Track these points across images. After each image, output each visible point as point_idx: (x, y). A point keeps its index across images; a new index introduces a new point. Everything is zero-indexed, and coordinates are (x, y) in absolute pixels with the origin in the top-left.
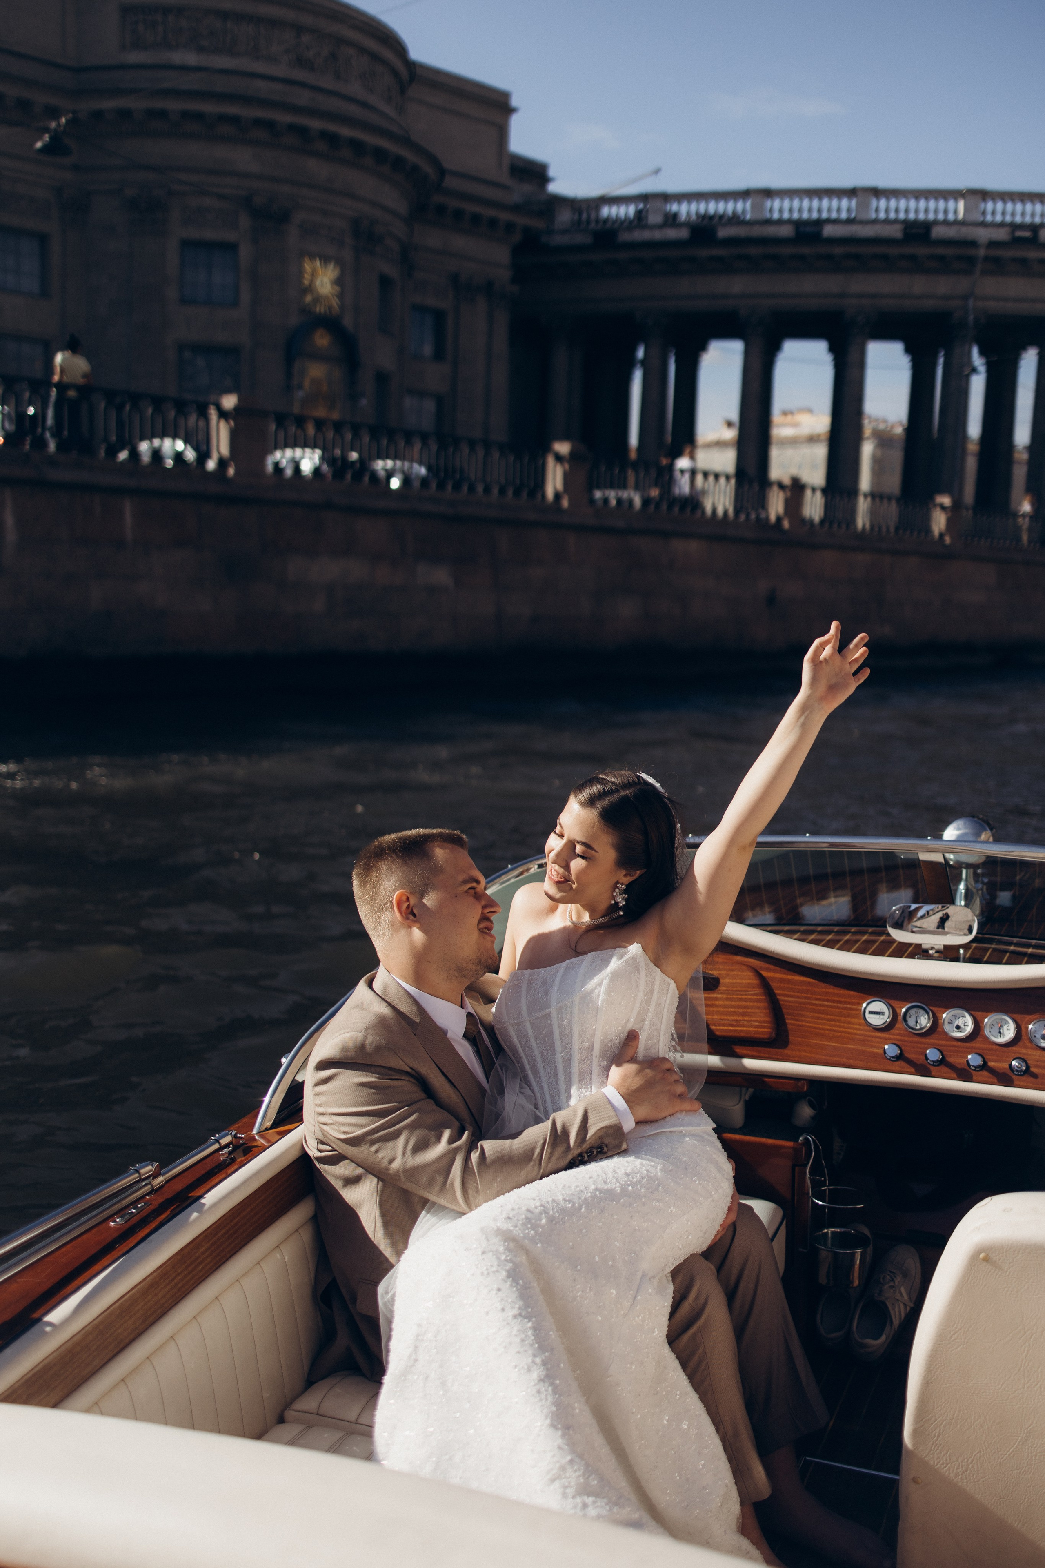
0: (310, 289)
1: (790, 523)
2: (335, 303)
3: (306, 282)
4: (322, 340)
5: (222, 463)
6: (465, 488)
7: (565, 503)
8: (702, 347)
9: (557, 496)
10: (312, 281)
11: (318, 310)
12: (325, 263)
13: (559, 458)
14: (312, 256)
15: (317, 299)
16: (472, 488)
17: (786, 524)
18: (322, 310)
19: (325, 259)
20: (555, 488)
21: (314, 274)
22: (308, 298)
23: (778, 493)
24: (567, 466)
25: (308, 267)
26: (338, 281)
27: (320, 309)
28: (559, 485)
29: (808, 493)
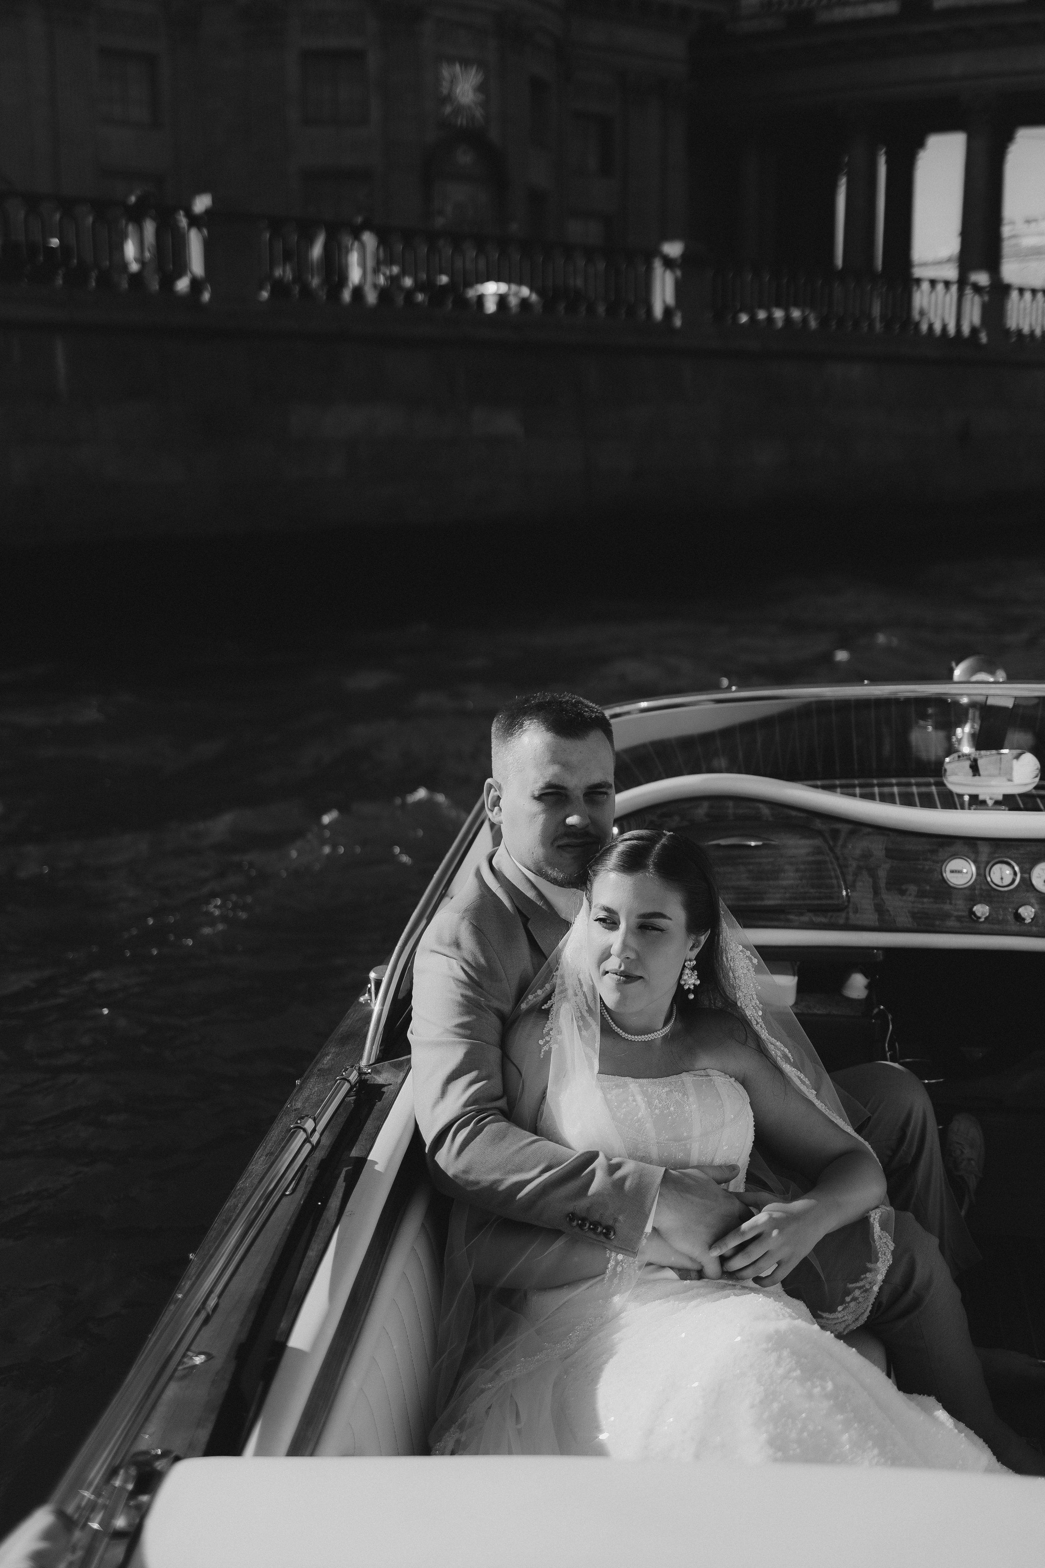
0: (449, 98)
1: (989, 335)
2: (478, 113)
3: (445, 91)
4: (464, 158)
5: (196, 285)
6: (583, 309)
7: (678, 322)
8: (920, 144)
9: (668, 312)
10: (451, 90)
11: (459, 123)
12: (466, 67)
13: (669, 263)
14: (451, 60)
15: (459, 109)
16: (591, 310)
17: (984, 338)
18: (465, 122)
19: (466, 63)
20: (664, 302)
21: (453, 81)
22: (448, 109)
23: (973, 297)
24: (679, 273)
25: (446, 73)
26: (481, 88)
27: (461, 121)
28: (670, 299)
29: (1015, 294)
